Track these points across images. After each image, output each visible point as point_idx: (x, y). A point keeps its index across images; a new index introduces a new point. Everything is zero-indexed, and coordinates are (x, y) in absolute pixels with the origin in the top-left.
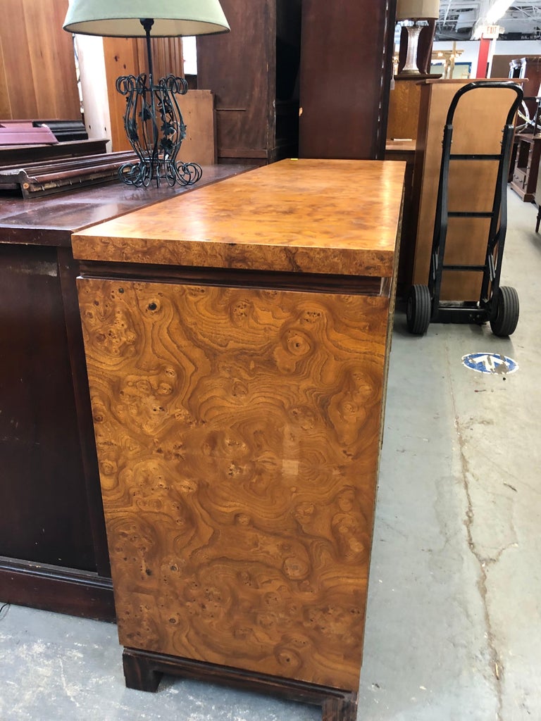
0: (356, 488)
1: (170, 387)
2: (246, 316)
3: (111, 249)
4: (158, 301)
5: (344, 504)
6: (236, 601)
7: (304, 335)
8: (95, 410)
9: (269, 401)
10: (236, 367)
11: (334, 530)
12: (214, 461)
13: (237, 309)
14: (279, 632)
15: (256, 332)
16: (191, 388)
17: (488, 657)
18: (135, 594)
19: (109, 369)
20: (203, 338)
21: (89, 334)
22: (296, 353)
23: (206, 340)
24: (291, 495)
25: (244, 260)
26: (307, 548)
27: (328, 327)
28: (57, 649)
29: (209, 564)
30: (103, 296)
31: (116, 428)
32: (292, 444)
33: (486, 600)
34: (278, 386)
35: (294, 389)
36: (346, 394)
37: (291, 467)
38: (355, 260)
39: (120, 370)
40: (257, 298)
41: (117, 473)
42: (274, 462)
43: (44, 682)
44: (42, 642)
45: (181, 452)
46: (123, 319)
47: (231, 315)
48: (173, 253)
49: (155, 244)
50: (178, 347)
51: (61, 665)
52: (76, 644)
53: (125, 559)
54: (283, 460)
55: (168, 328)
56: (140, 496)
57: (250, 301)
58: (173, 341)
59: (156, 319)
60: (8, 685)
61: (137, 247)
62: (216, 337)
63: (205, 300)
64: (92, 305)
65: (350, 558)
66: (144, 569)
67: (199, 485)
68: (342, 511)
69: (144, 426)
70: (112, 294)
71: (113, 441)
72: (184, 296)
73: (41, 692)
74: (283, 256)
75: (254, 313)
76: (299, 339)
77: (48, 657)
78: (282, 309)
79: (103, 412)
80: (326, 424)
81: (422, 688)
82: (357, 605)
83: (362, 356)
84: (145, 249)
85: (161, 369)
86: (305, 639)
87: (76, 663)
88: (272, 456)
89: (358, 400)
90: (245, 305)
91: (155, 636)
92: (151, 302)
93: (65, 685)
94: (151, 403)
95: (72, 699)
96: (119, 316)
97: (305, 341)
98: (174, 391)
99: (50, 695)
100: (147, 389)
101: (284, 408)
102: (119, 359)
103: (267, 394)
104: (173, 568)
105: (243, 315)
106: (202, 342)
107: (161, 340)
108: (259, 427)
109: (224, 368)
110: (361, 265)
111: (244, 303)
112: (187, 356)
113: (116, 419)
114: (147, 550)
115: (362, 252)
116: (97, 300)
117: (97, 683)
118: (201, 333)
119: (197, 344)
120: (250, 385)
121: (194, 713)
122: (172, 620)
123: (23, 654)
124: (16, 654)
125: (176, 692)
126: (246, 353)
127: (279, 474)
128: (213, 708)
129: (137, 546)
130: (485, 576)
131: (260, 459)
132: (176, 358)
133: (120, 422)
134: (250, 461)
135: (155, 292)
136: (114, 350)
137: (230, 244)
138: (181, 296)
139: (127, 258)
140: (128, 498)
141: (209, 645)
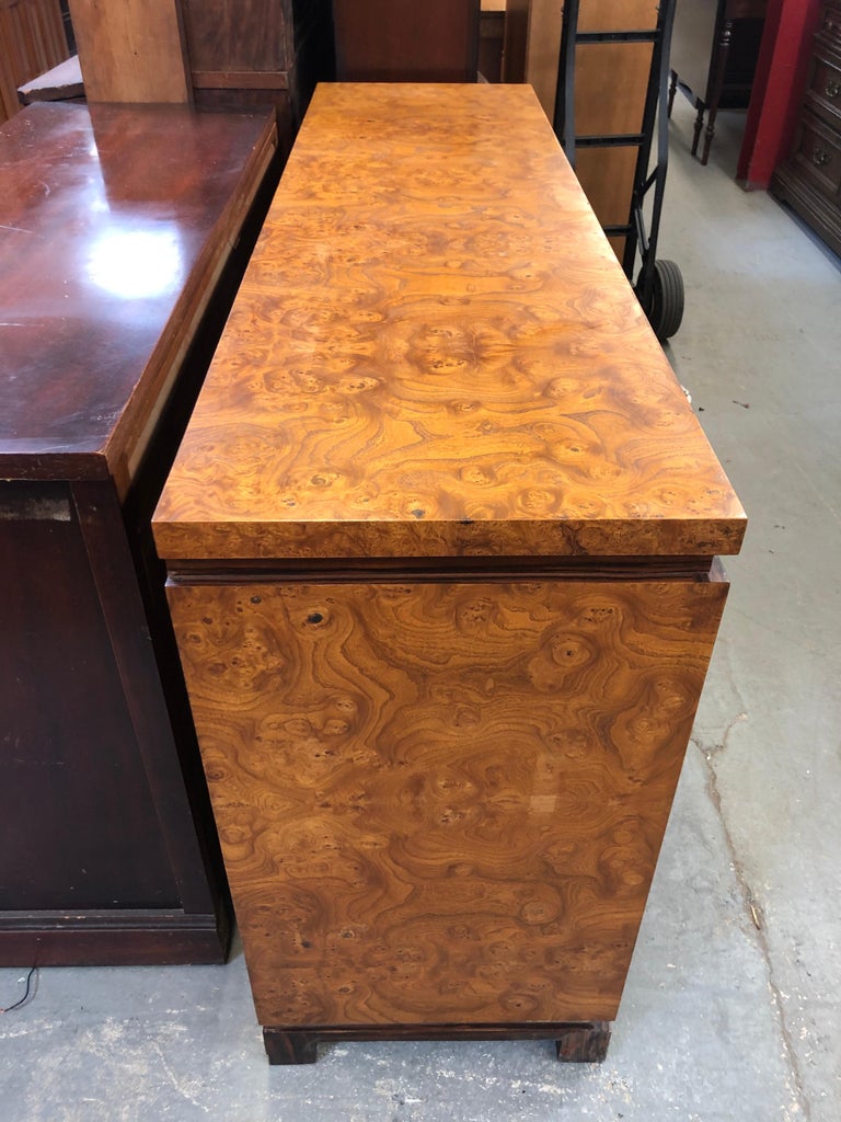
0: (642, 818)
1: (344, 724)
2: (484, 620)
3: (234, 540)
4: (326, 610)
5: (622, 835)
6: (444, 957)
7: (581, 639)
8: (209, 766)
9: (516, 727)
10: (461, 689)
11: (602, 867)
12: (418, 809)
13: (469, 611)
14: (507, 979)
15: (499, 640)
16: (382, 723)
17: (740, 899)
18: (284, 971)
19: (232, 709)
20: (404, 655)
21: (195, 665)
22: (566, 665)
23: (411, 657)
24: (541, 834)
25: (487, 544)
26: (559, 890)
27: (625, 626)
28: (142, 1027)
29: (404, 925)
30: (219, 611)
31: (248, 785)
32: (550, 777)
33: (722, 812)
34: (531, 708)
35: (558, 709)
36: (642, 709)
37: (543, 804)
38: (680, 535)
39: (253, 709)
40: (506, 595)
41: (252, 841)
42: (518, 800)
43: (141, 1086)
44: (114, 1021)
45: (362, 803)
46: (258, 639)
47: (457, 622)
48: (355, 540)
49: (322, 529)
50: (361, 670)
51: (158, 1051)
52: (168, 1011)
53: (267, 935)
54: (532, 797)
55: (342, 647)
56: (293, 862)
57: (493, 600)
58: (352, 664)
59: (320, 636)
60: (87, 1104)
61: (287, 534)
62: (428, 652)
63: (413, 603)
64: (199, 623)
65: (622, 892)
66: (298, 940)
67: (391, 839)
68: (616, 844)
69: (298, 777)
70: (238, 606)
71: (243, 801)
72: (373, 600)
73: (143, 1103)
74: (557, 535)
75: (499, 616)
76: (573, 645)
77: (133, 1043)
78: (548, 608)
79: (225, 766)
80: (605, 747)
81: (670, 965)
82: (625, 940)
83: (675, 660)
84: (303, 537)
85: (327, 701)
86: (547, 981)
87: (179, 1043)
88: (513, 793)
89: (661, 714)
90: (483, 606)
91: (316, 1009)
92: (311, 611)
93: (176, 1083)
94: (311, 747)
95: (194, 1103)
96: (251, 636)
97: (583, 647)
98: (352, 728)
99: (158, 1105)
100: (303, 730)
101: (539, 735)
102: (251, 696)
103: (514, 720)
104: (346, 936)
105: (479, 620)
106: (406, 660)
107: (329, 662)
108: (495, 761)
109: (440, 692)
110: (690, 542)
111: (481, 603)
112: (376, 681)
113: (249, 773)
114: (304, 921)
115: (696, 522)
116: (208, 616)
117: (223, 1066)
118: (402, 649)
119: (395, 664)
120: (483, 711)
121: (379, 1078)
122: (345, 990)
123: (91, 1047)
124: (80, 1049)
125: (344, 1053)
126: (480, 670)
127: (524, 814)
128: (404, 1064)
129: (286, 919)
130: (713, 773)
131: (493, 799)
132: (355, 684)
133: (255, 777)
134: (479, 804)
135: (321, 597)
136: (242, 684)
137: (462, 523)
138: (368, 600)
139: (267, 552)
140: (272, 866)
141: (400, 1007)
